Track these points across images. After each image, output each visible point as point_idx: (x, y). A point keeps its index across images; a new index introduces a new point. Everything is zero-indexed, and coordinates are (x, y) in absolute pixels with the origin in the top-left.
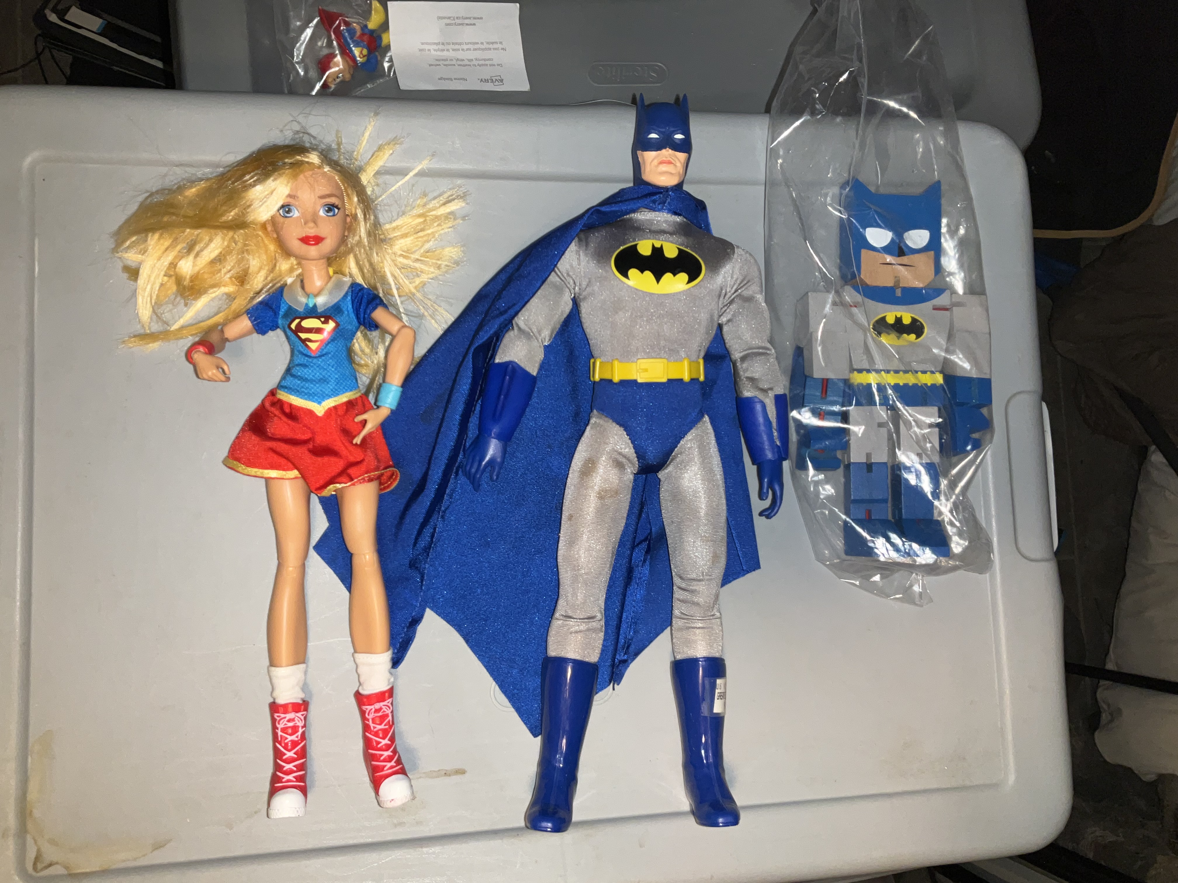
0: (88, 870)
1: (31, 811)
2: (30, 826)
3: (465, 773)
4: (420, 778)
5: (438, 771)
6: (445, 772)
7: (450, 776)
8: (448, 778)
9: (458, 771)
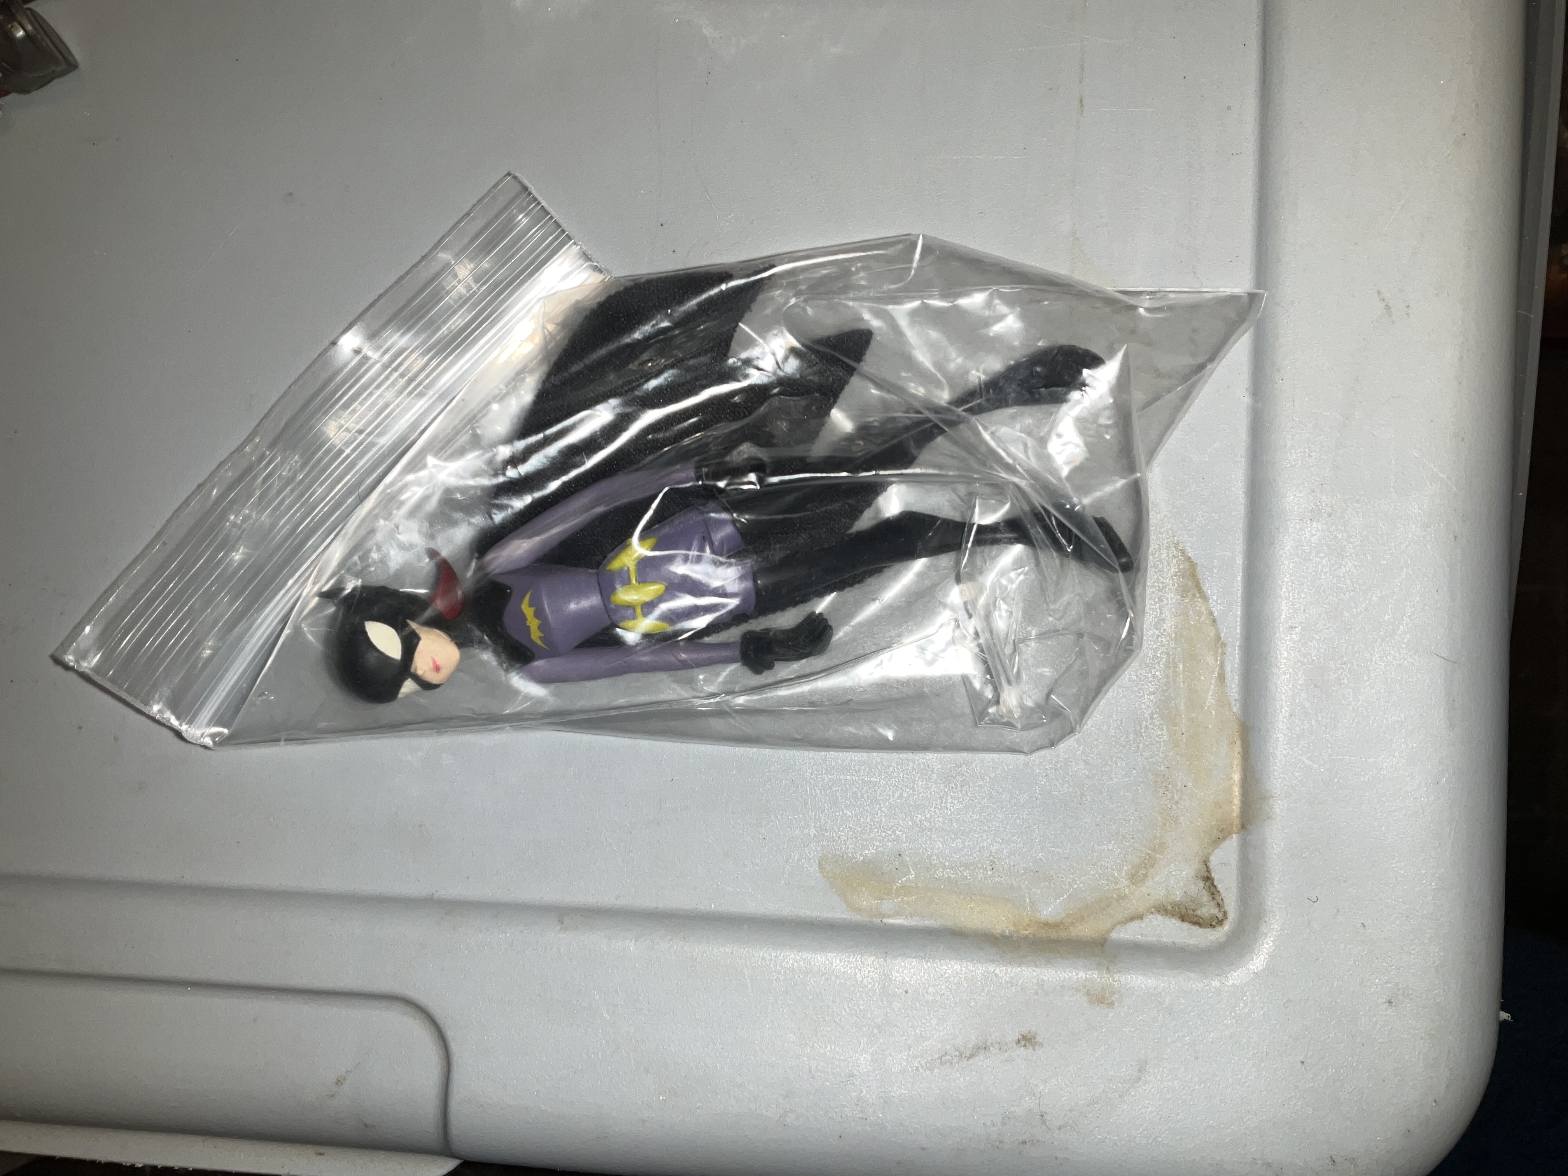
1: (1046, 924)
2: (1085, 930)
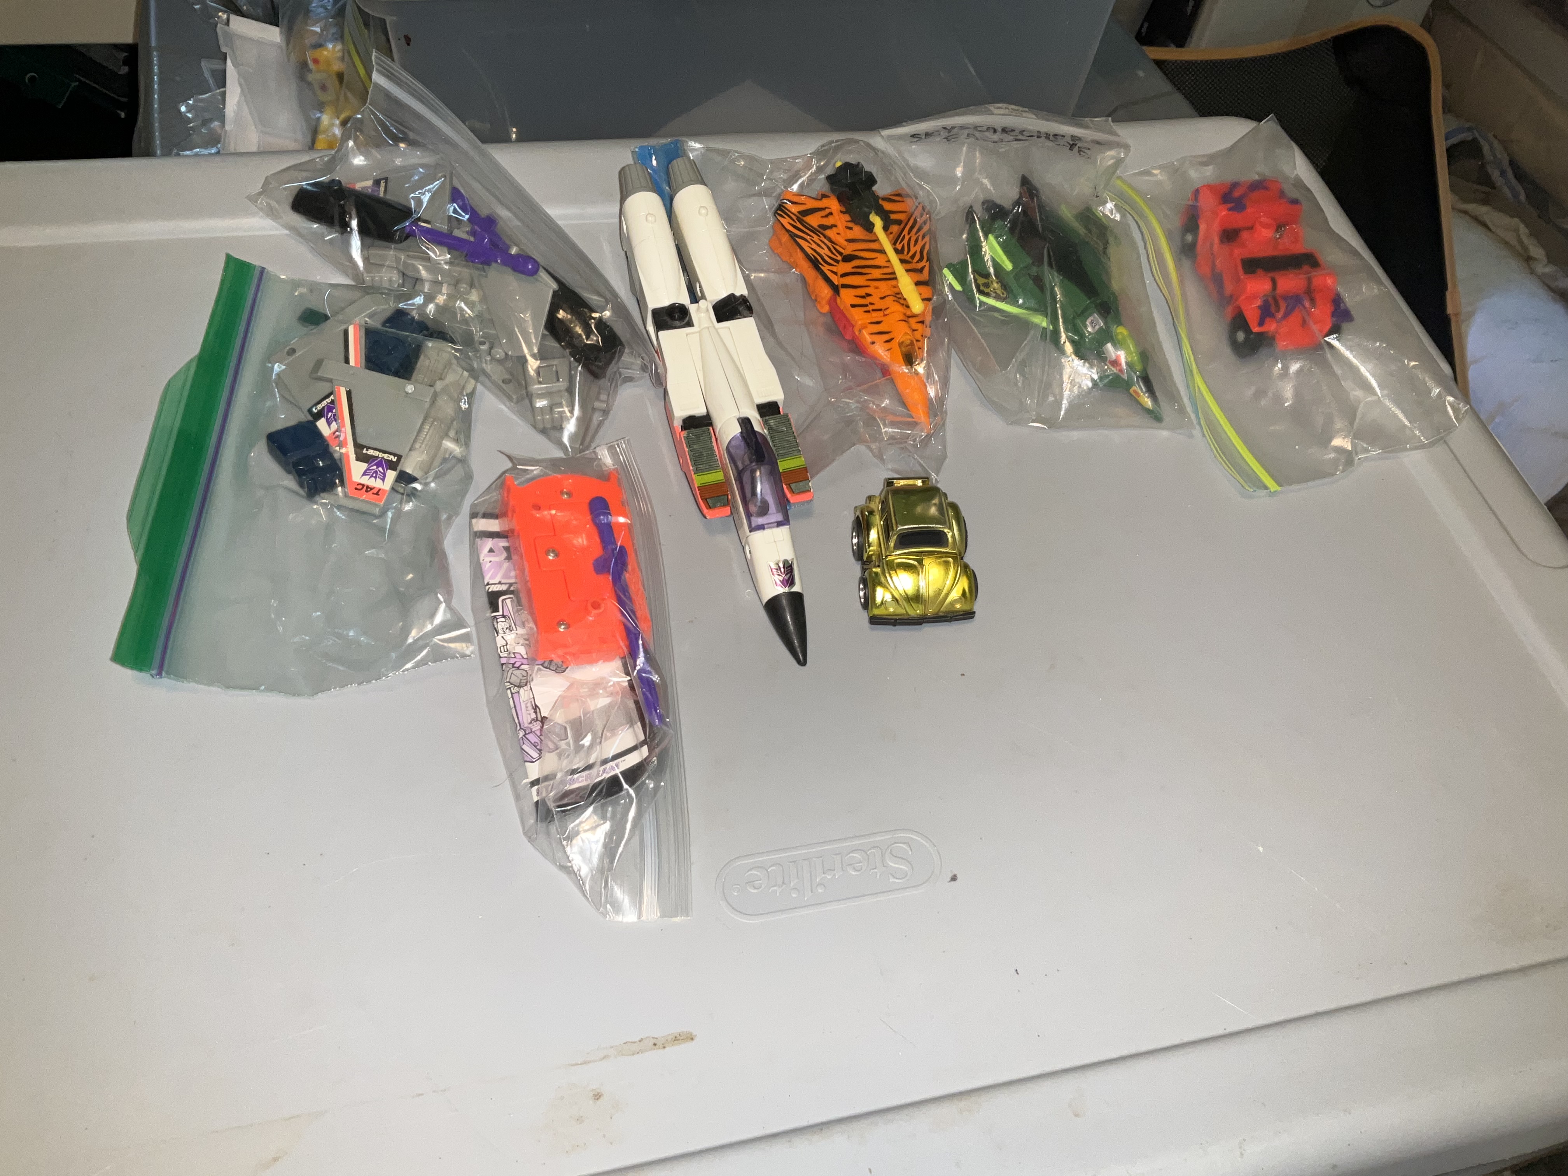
3: (692, 1039)
4: (606, 1057)
5: (640, 1041)
6: (655, 1041)
7: (664, 1047)
8: (661, 1051)
9: (679, 1037)
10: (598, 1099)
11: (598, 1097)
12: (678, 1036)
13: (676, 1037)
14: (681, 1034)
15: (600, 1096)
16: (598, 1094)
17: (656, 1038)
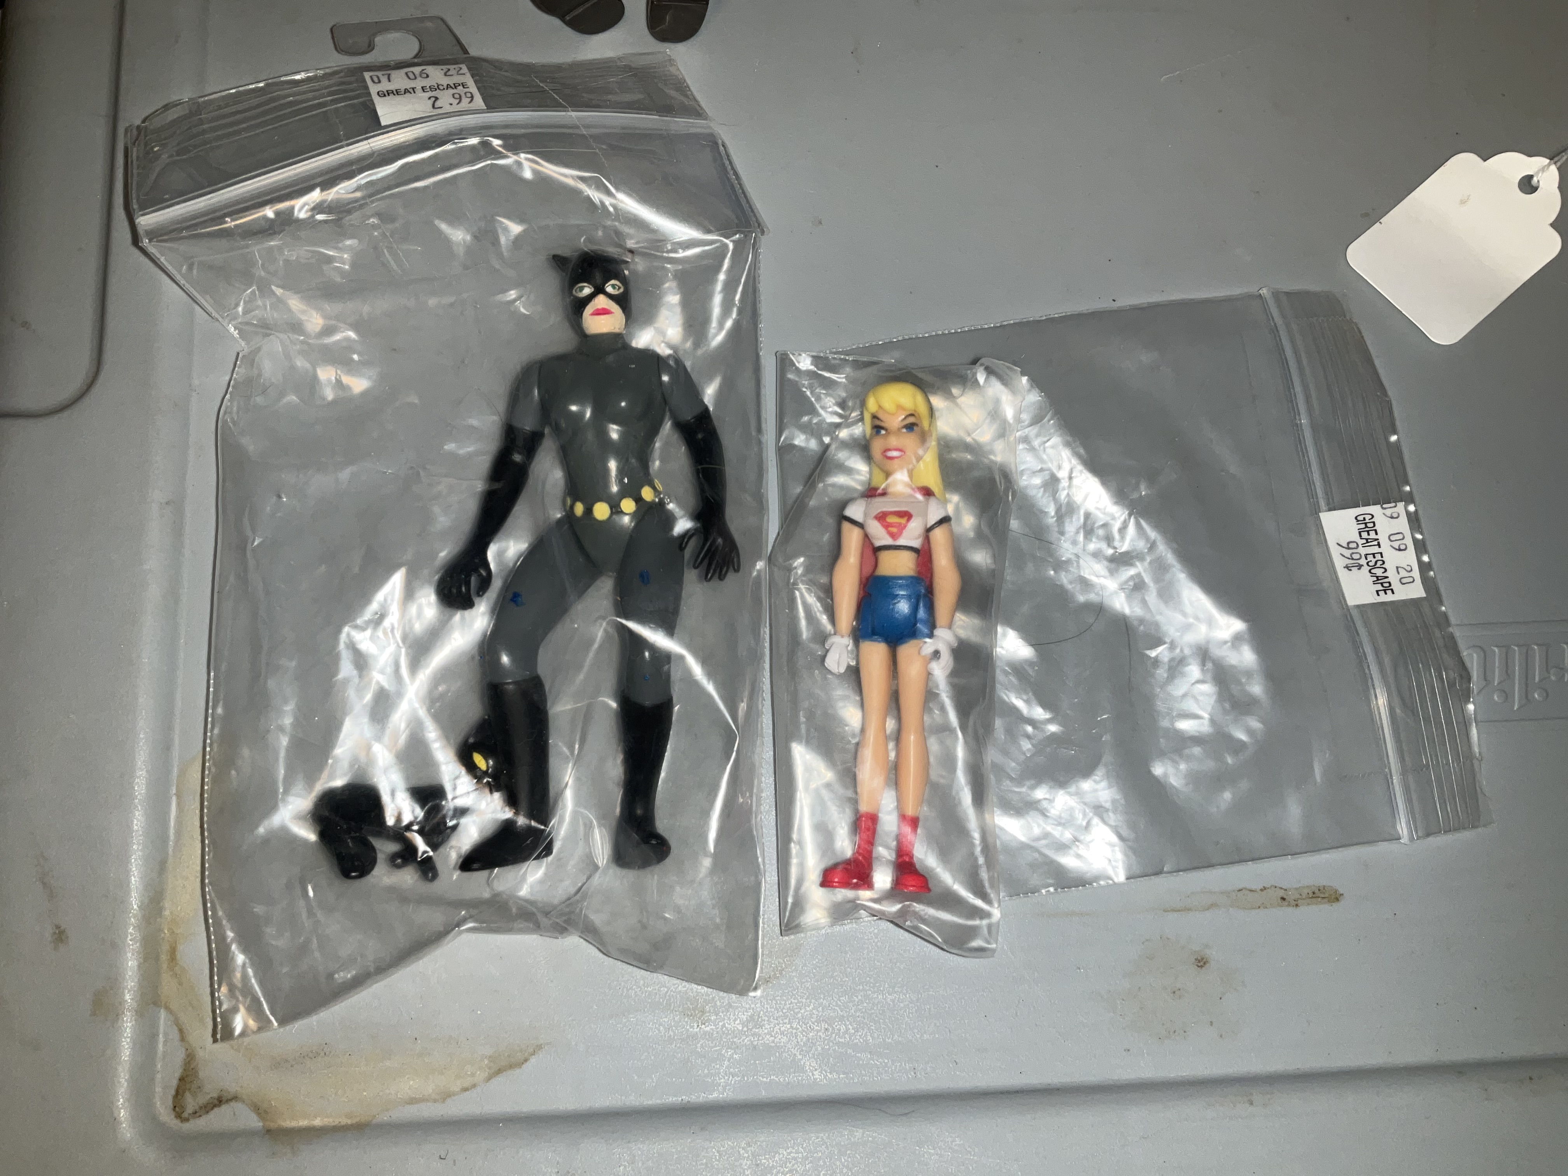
0: (317, 1122)
2: (168, 986)
3: (1337, 900)
4: (1213, 906)
5: (1261, 890)
6: (1281, 893)
7: (1297, 905)
8: (1290, 910)
9: (1318, 894)
10: (1201, 967)
11: (1202, 963)
12: (1317, 891)
13: (1314, 893)
14: (1322, 889)
15: (1205, 963)
16: (1202, 959)
17: (1286, 890)
